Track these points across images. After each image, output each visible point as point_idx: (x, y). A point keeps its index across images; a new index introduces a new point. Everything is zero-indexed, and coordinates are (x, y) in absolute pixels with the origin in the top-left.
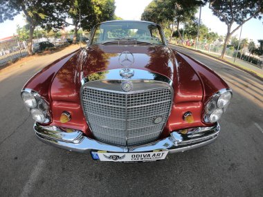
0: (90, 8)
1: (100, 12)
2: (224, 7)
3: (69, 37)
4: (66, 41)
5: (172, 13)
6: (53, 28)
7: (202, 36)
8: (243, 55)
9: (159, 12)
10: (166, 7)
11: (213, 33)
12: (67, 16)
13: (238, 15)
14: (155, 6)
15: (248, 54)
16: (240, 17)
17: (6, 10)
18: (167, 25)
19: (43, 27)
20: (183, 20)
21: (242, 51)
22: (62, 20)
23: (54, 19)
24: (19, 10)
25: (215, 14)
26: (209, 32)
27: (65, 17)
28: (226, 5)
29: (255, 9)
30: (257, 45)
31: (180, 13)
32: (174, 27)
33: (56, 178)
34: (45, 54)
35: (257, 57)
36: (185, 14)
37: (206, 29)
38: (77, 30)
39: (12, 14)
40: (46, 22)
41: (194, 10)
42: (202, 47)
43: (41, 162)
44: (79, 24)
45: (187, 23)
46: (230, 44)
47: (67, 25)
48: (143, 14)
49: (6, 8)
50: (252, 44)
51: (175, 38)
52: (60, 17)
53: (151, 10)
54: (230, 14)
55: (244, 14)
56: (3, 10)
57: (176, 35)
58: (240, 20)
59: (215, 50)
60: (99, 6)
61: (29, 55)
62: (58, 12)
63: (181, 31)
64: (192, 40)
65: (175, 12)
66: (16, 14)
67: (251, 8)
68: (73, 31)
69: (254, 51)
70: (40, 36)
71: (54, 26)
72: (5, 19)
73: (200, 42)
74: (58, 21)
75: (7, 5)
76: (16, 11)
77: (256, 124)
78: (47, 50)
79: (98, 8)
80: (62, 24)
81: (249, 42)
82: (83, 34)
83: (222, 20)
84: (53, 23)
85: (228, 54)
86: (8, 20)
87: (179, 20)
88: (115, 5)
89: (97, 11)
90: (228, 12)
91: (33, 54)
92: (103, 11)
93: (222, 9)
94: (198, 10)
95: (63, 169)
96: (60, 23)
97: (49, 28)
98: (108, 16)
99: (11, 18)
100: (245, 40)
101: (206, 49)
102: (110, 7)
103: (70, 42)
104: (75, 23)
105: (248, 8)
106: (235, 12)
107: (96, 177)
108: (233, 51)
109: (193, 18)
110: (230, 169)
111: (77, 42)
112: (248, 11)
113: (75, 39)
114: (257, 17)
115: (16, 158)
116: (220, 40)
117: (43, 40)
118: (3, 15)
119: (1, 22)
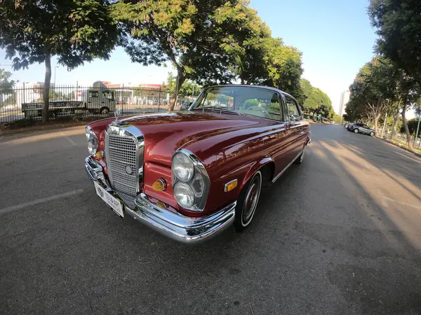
0: (261, 68)
1: (277, 77)
12: (234, 75)
17: (154, 52)
19: (200, 83)
23: (217, 76)
39: (160, 59)
49: (153, 49)
52: (224, 74)
53: (362, 79)
56: (149, 51)
66: (165, 60)
72: (150, 62)
74: (221, 79)
75: (155, 47)
76: (165, 56)
79: (275, 70)
86: (153, 65)
89: (273, 74)
92: (282, 75)
99: (158, 63)
102: (292, 70)
118: (149, 57)
119: (145, 64)
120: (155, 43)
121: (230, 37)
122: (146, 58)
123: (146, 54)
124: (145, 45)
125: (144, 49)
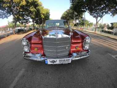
0: (40, 15)
1: (44, 17)
2: (94, 11)
3: (30, 27)
4: (29, 29)
5: (73, 16)
6: (24, 23)
7: (86, 25)
8: (105, 31)
9: (68, 16)
10: (71, 14)
11: (91, 23)
12: (30, 18)
13: (100, 14)
14: (66, 13)
15: (107, 30)
16: (101, 15)
17: (5, 14)
18: (71, 21)
19: (20, 22)
20: (78, 19)
21: (104, 29)
22: (28, 20)
23: (25, 19)
24: (10, 14)
25: (91, 15)
26: (90, 22)
27: (29, 19)
28: (95, 11)
29: (107, 10)
30: (110, 25)
31: (76, 16)
32: (74, 22)
33: (30, 74)
34: (20, 34)
35: (111, 30)
36: (79, 16)
37: (88, 22)
38: (34, 24)
39: (7, 16)
40: (21, 21)
41: (82, 14)
42: (87, 30)
43: (23, 69)
44: (35, 22)
45: (80, 20)
46: (99, 27)
47: (30, 22)
48: (61, 17)
49: (5, 13)
50: (108, 25)
51: (75, 27)
52: (27, 18)
53: (64, 15)
54: (97, 14)
55: (103, 13)
56: (4, 14)
57: (75, 25)
58: (101, 16)
59: (93, 30)
60: (43, 14)
61: (14, 34)
62: (26, 16)
63: (78, 24)
64: (82, 27)
65: (74, 16)
66: (9, 16)
67: (105, 10)
68: (32, 25)
69: (109, 28)
70: (18, 26)
71: (24, 22)
73: (86, 28)
74: (26, 20)
75: (6, 12)
76: (9, 15)
77: (109, 54)
78: (21, 32)
79: (43, 15)
80: (27, 22)
81: (107, 25)
82: (36, 26)
83: (94, 17)
84: (24, 21)
85: (98, 31)
86: (5, 18)
87: (76, 19)
88: (50, 14)
89: (43, 16)
90: (96, 13)
91: (16, 34)
92: (45, 16)
93: (93, 12)
94: (84, 14)
95: (33, 71)
96: (27, 21)
97: (22, 23)
98: (47, 18)
99: (7, 17)
100: (105, 24)
101: (89, 30)
103: (31, 29)
104: (33, 21)
105: (104, 11)
106: (99, 13)
107: (46, 73)
108: (100, 29)
109: (82, 18)
110: (98, 68)
111: (34, 29)
112: (104, 12)
113: (33, 28)
114: (108, 14)
115: (12, 69)
116: (94, 26)
117: (19, 28)
118: (4, 16)
119: (3, 18)
120: (6, 11)
121: (32, 6)
122: (3, 16)
123: (3, 15)
124: (2, 12)
125: (2, 13)
